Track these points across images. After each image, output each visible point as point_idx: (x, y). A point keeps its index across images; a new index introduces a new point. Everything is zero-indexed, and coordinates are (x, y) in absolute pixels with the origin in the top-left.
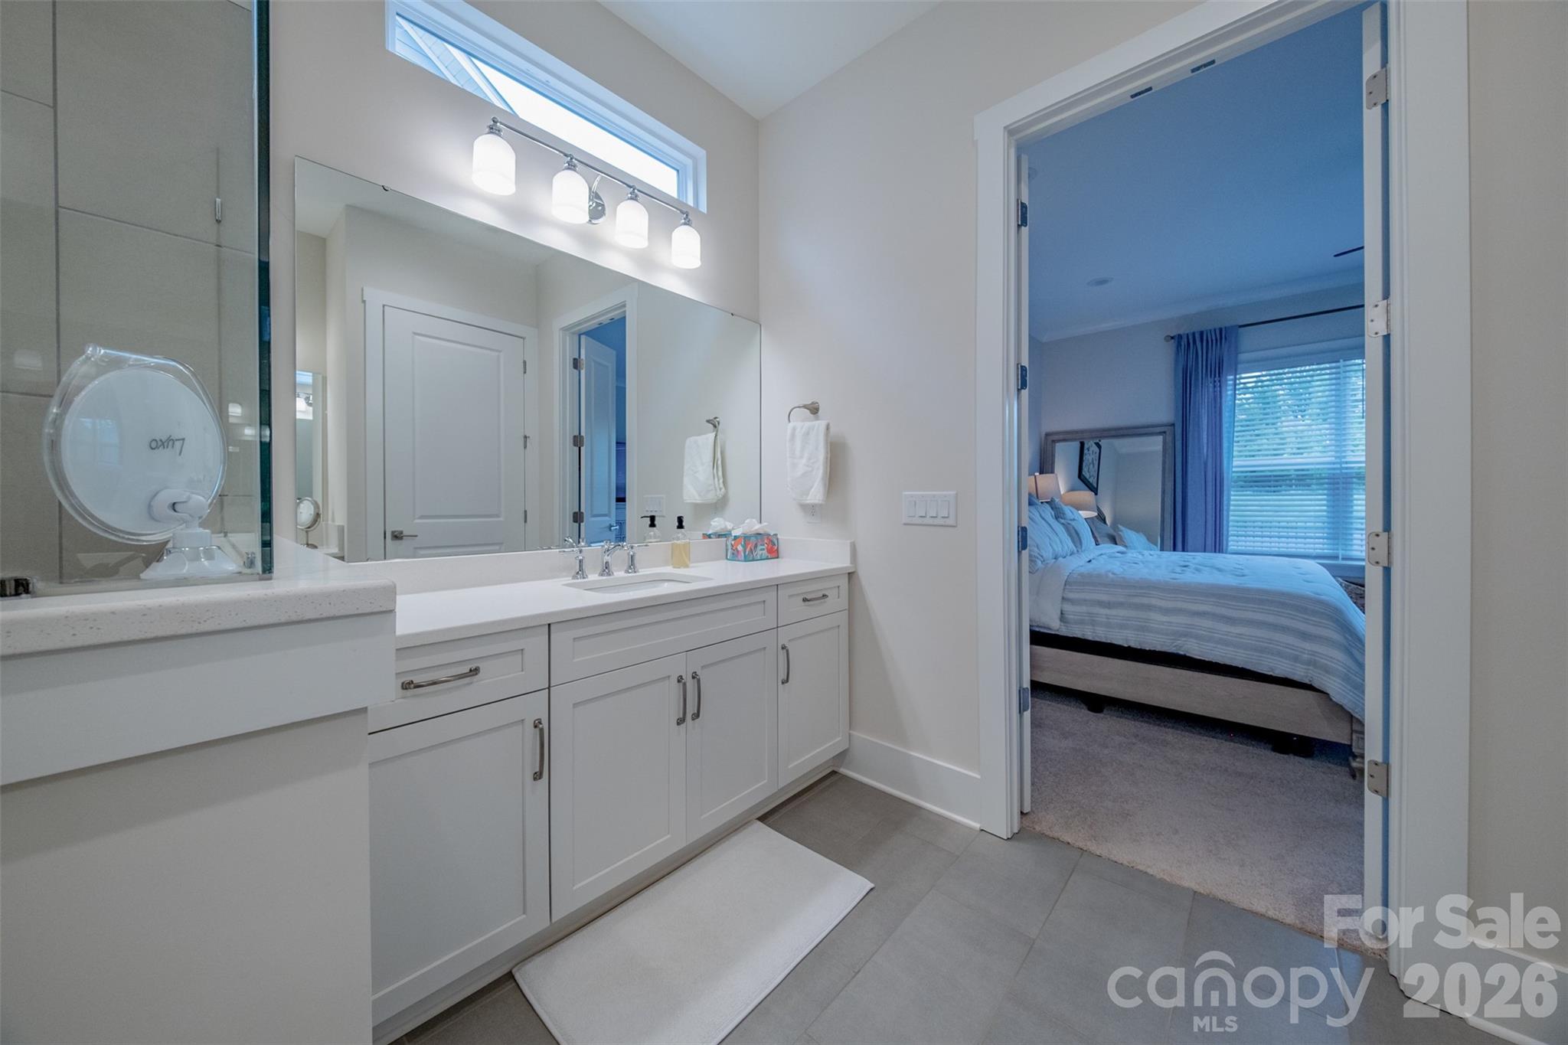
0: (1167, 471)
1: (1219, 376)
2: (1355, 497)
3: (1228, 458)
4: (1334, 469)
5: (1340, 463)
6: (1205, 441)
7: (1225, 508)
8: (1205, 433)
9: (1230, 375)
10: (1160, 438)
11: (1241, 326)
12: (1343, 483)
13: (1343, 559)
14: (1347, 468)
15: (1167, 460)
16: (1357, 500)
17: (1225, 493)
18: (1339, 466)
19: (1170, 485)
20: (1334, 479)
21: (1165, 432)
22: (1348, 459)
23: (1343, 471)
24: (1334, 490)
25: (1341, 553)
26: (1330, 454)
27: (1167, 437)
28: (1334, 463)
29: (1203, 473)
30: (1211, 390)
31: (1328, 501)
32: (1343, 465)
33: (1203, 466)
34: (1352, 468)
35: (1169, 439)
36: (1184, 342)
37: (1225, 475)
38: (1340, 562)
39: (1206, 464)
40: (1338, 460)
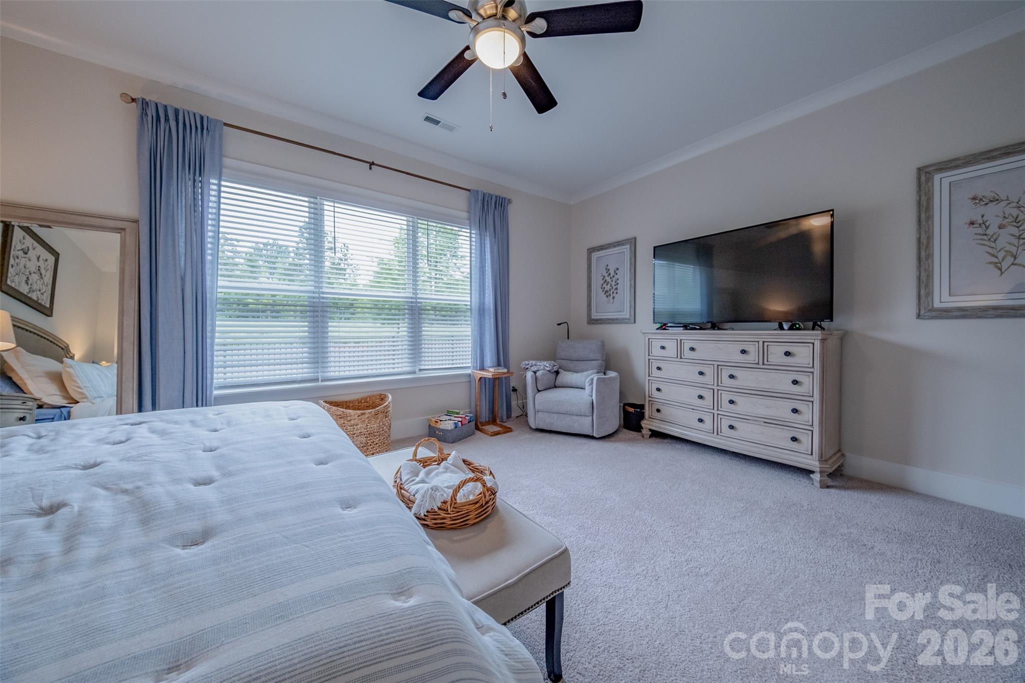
0: (127, 283)
1: (200, 175)
2: (330, 324)
3: (212, 275)
4: (314, 298)
5: (319, 293)
6: (182, 250)
7: (209, 334)
8: (182, 240)
9: (214, 178)
10: (116, 237)
11: (226, 124)
12: (321, 311)
13: (322, 381)
14: (323, 298)
15: (127, 268)
16: (331, 327)
17: (209, 317)
18: (317, 295)
19: (132, 304)
20: (314, 307)
21: (124, 229)
22: (325, 290)
23: (321, 300)
24: (314, 317)
25: (320, 375)
26: (310, 283)
27: (127, 238)
28: (314, 293)
29: (179, 291)
30: (190, 189)
31: (309, 327)
32: (321, 295)
33: (179, 282)
34: (327, 298)
35: (130, 240)
36: (151, 111)
37: (208, 296)
38: (320, 384)
39: (183, 279)
40: (317, 290)
